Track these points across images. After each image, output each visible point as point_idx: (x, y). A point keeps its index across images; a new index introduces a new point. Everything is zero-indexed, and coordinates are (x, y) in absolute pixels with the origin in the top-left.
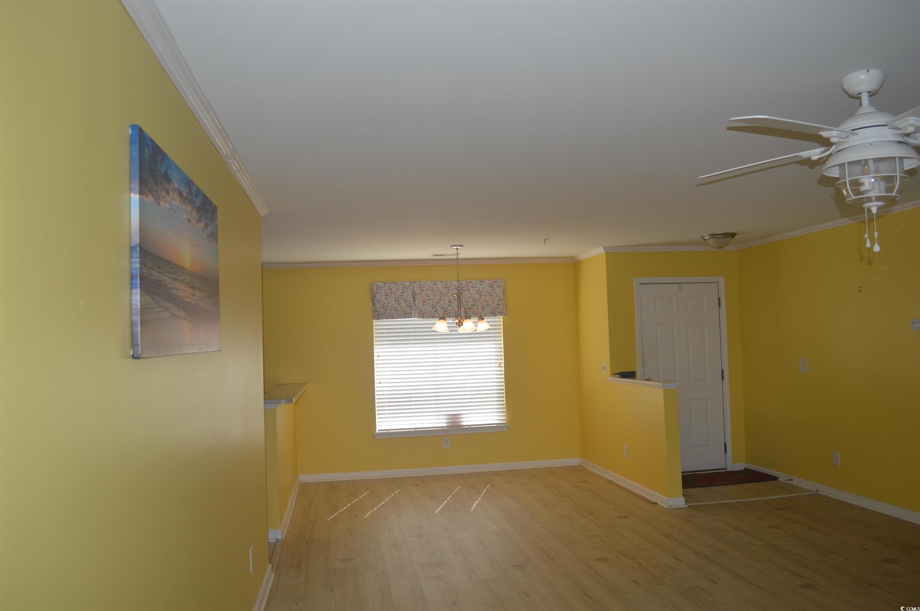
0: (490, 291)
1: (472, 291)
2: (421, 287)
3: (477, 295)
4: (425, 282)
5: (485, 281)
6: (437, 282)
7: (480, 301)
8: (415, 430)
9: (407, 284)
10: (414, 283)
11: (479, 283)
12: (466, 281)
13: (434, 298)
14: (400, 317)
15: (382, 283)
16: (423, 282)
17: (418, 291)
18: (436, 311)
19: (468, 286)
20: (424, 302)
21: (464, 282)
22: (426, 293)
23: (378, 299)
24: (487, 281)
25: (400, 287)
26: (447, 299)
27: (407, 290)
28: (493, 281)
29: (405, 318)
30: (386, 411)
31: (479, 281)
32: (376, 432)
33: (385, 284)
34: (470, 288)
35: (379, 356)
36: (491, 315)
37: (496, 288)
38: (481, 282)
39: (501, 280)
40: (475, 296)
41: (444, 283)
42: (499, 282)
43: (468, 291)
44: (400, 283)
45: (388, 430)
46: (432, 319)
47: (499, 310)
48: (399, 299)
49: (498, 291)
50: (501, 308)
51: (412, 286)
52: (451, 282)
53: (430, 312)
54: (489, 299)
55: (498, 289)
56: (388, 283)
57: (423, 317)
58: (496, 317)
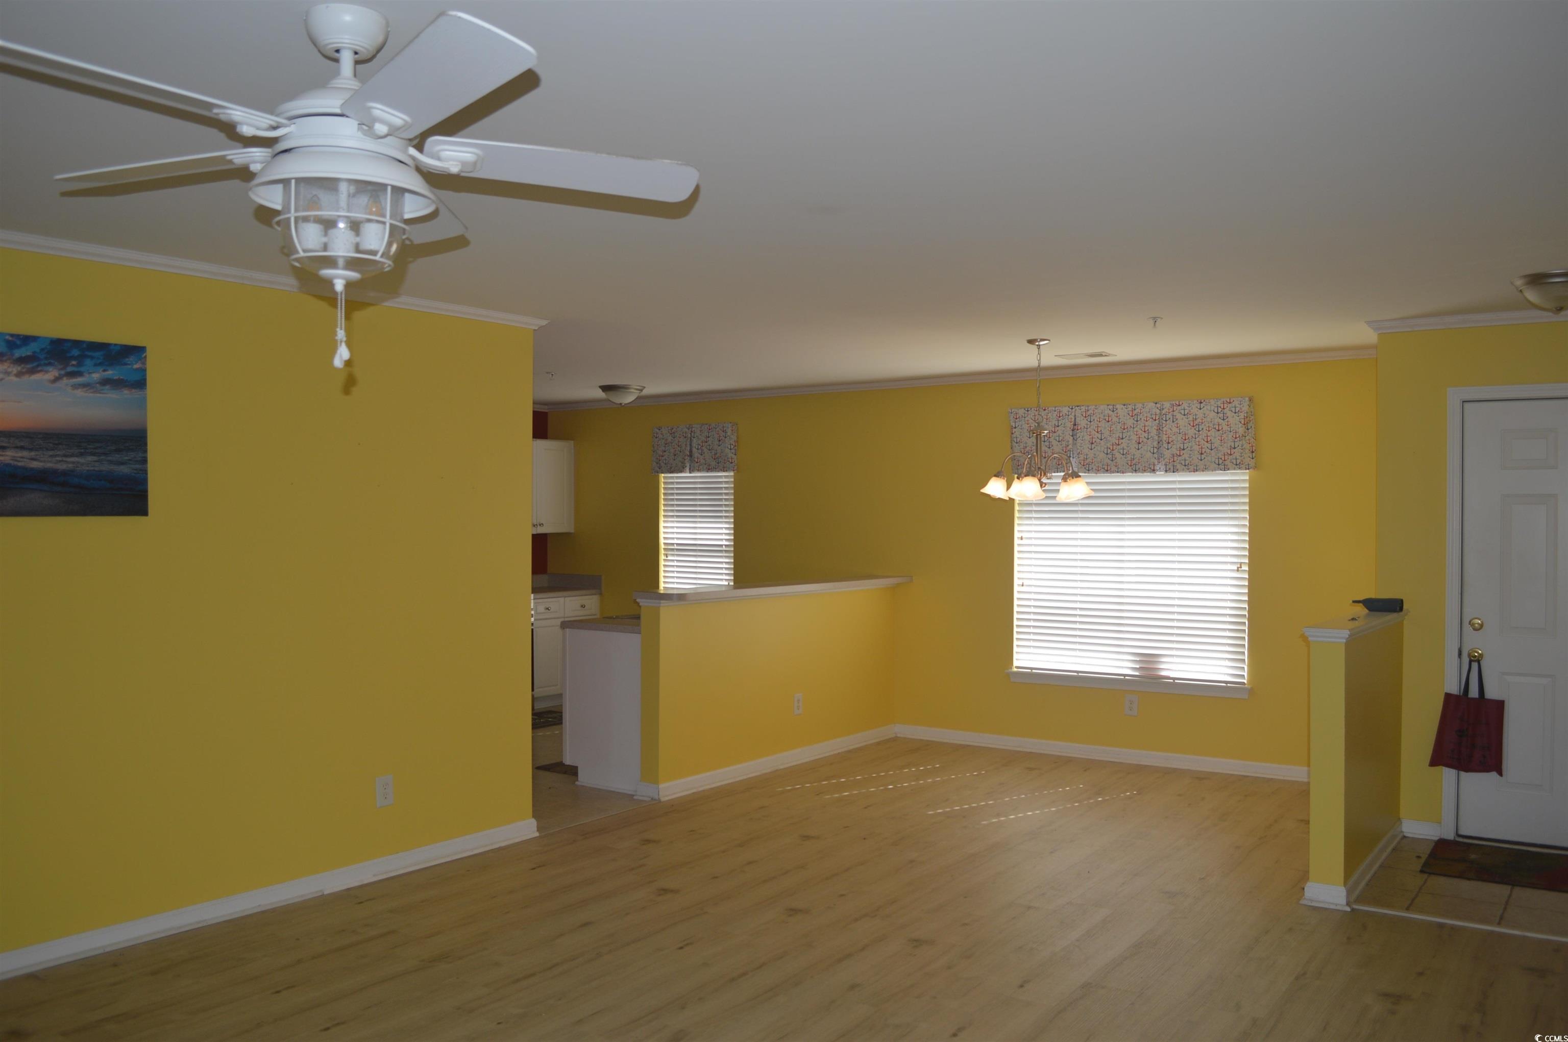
0: (1217, 420)
1: (1182, 422)
2: (1089, 415)
3: (1191, 429)
4: (1096, 406)
5: (1208, 401)
6: (1118, 406)
7: (1197, 440)
8: (1076, 674)
9: (1065, 410)
10: (1076, 408)
11: (1197, 405)
12: (1171, 403)
13: (1110, 436)
14: (1050, 471)
15: (1023, 410)
16: (1094, 407)
17: (1082, 422)
18: (1114, 459)
19: (1173, 411)
20: (1092, 443)
21: (1167, 405)
22: (1096, 427)
23: (1017, 438)
24: (1212, 401)
25: (1052, 416)
26: (1134, 438)
27: (1064, 421)
28: (1223, 402)
29: (1057, 472)
30: (1032, 635)
31: (1195, 402)
32: (1010, 670)
33: (1028, 411)
34: (1179, 416)
35: (1022, 538)
36: (1218, 468)
37: (1229, 414)
38: (1201, 403)
39: (1240, 399)
40: (1187, 432)
41: (1130, 408)
42: (1236, 403)
43: (1173, 422)
44: (1054, 409)
45: (1032, 669)
46: (1105, 474)
47: (1234, 457)
48: (1050, 438)
49: (1235, 421)
50: (1237, 455)
51: (1073, 414)
52: (1143, 405)
53: (1101, 462)
54: (1215, 437)
55: (1233, 417)
56: (1033, 409)
57: (1089, 470)
58: (1228, 471)
